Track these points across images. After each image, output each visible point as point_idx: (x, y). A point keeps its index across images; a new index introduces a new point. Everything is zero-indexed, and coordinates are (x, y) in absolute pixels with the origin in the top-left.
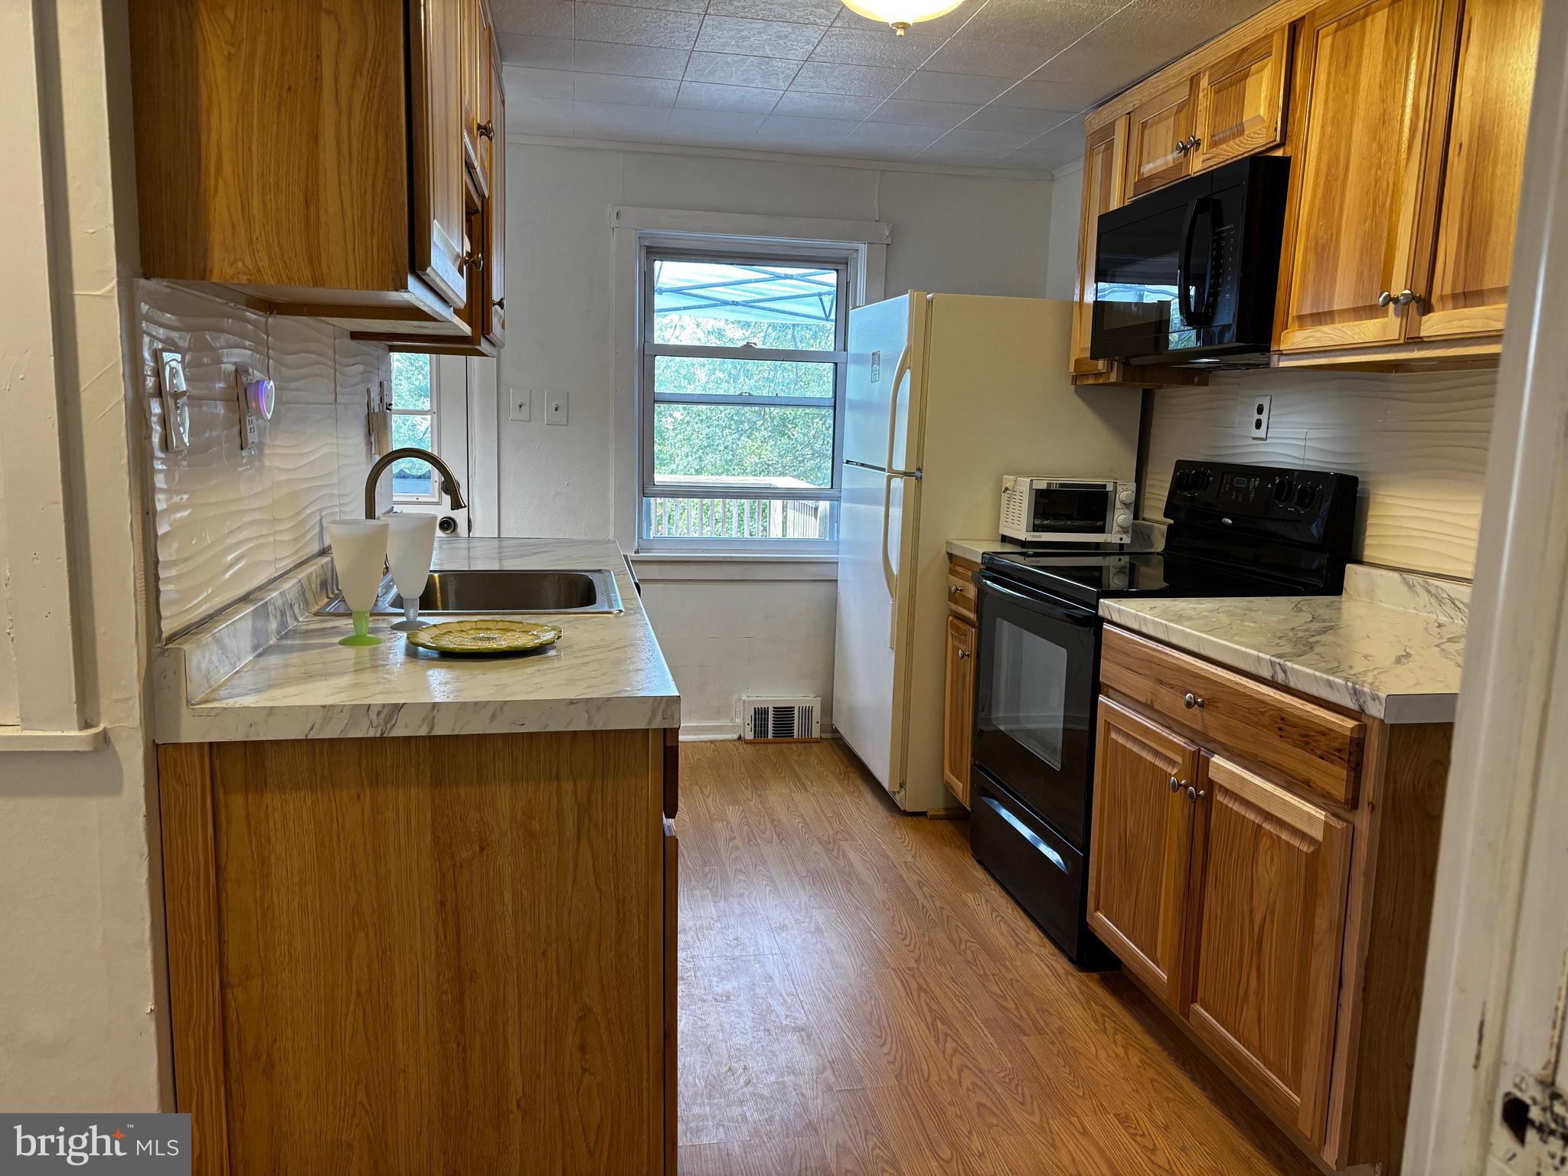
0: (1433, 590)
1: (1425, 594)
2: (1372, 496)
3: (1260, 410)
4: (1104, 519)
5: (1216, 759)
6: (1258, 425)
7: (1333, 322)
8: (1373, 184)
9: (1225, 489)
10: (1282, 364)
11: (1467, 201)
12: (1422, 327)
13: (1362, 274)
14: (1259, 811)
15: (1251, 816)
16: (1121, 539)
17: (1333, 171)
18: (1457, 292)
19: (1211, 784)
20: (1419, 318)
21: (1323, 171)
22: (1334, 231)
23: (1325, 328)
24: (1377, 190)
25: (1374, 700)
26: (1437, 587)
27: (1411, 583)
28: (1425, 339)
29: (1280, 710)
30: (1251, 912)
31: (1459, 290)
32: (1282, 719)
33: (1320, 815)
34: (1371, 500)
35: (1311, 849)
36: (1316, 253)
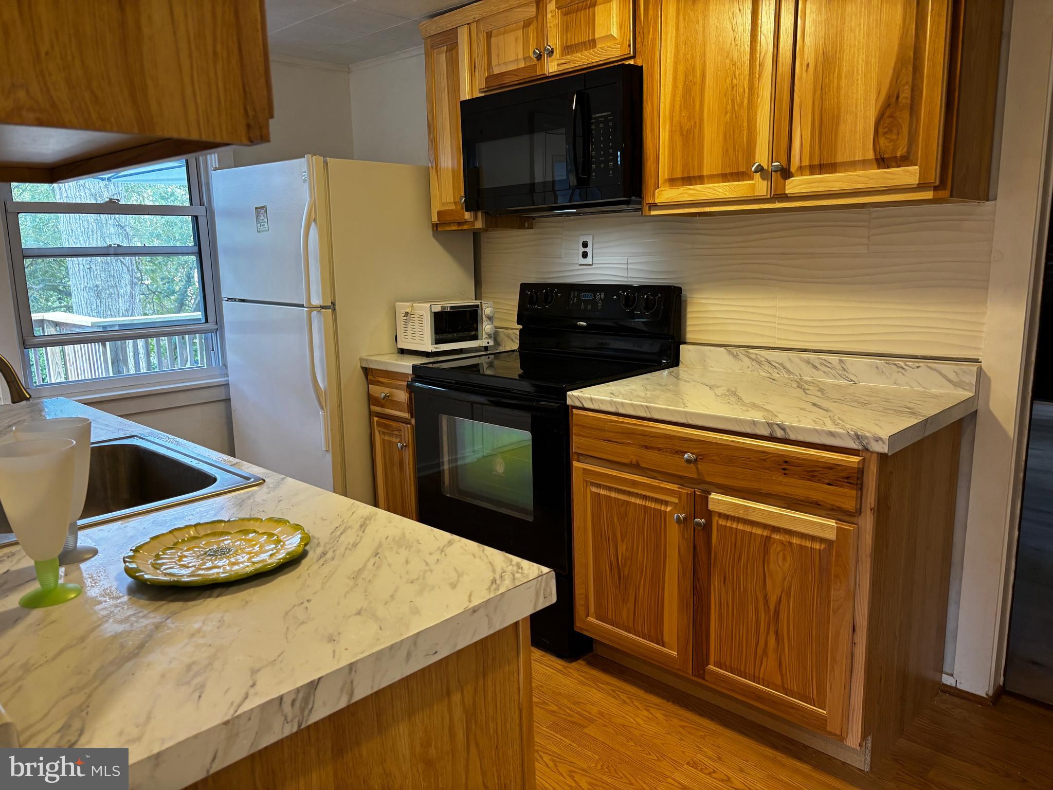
0: (753, 357)
1: (747, 359)
2: (688, 299)
3: (585, 245)
4: (477, 330)
5: (714, 496)
6: (585, 255)
7: (702, 183)
8: (730, 89)
9: (573, 302)
10: (653, 213)
11: (816, 103)
12: (786, 187)
13: (727, 150)
14: (765, 526)
15: (758, 531)
16: (488, 343)
17: (691, 78)
18: (814, 164)
19: (709, 514)
20: (783, 181)
21: (681, 77)
22: (698, 121)
23: (698, 187)
24: (734, 92)
25: (877, 441)
26: (756, 354)
27: (735, 353)
28: (789, 195)
29: (783, 456)
30: (765, 596)
31: (816, 162)
32: (786, 462)
33: (832, 523)
34: (688, 301)
35: (823, 546)
36: (682, 134)
